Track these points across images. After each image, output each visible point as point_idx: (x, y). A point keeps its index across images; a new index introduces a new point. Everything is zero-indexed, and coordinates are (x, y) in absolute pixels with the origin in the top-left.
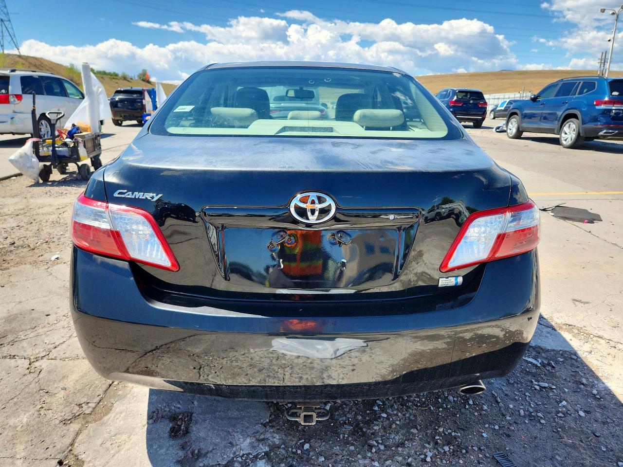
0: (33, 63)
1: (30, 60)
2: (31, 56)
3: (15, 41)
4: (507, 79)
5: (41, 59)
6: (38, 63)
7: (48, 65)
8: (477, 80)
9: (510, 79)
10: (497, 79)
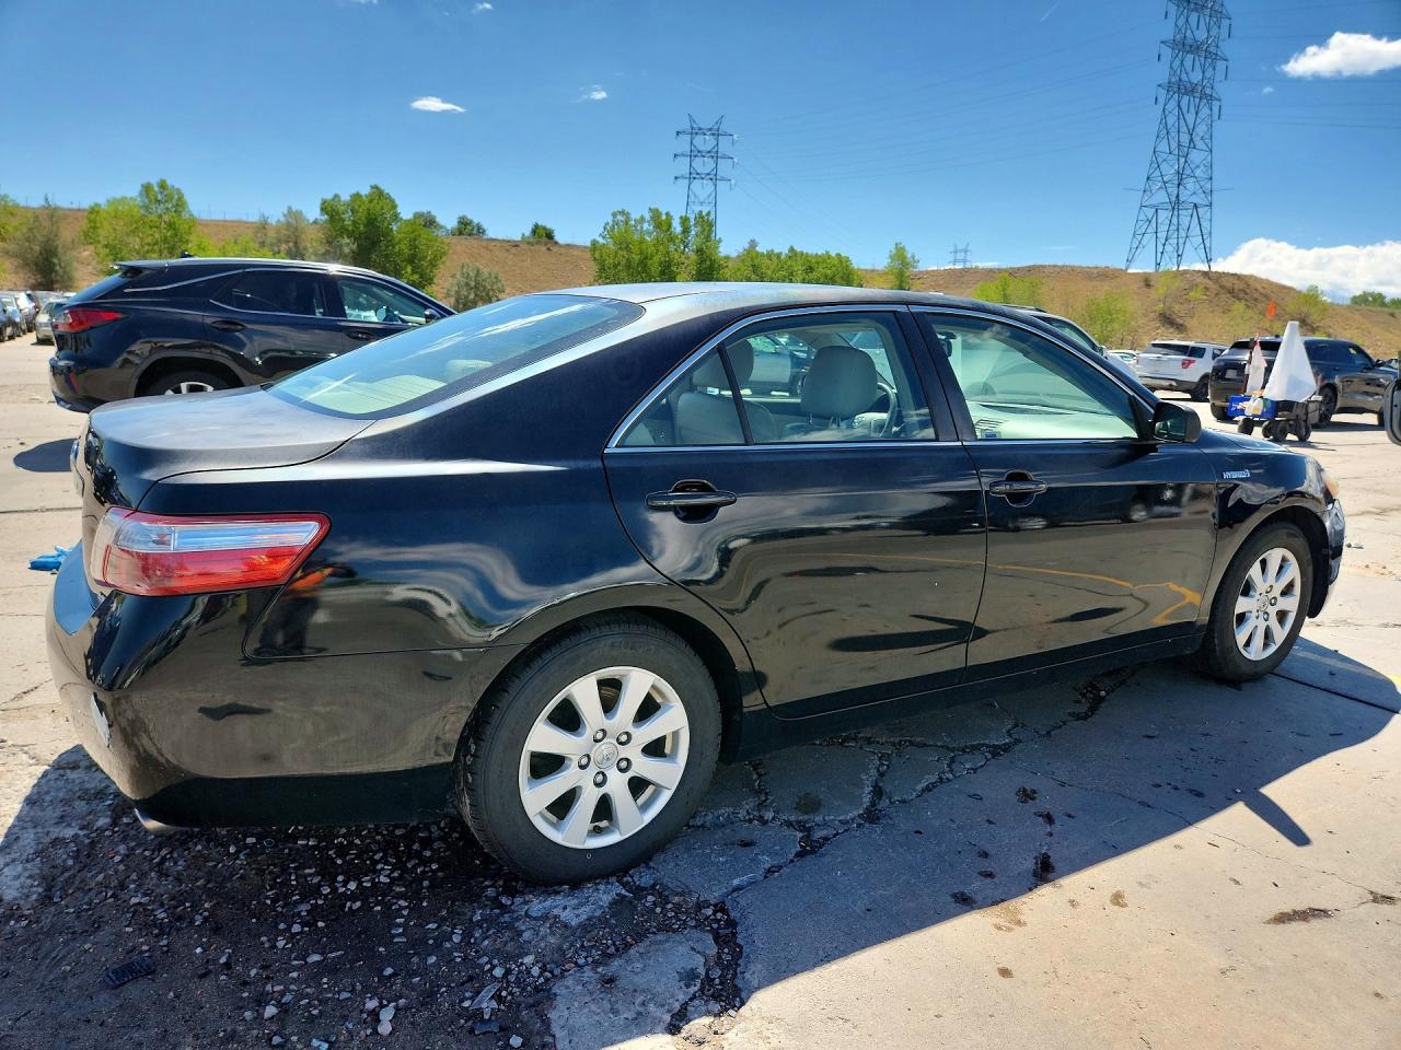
0: (1229, 285)
1: (1224, 281)
2: (1231, 272)
3: (1208, 245)
5: (1251, 277)
6: (1239, 285)
7: (1261, 289)
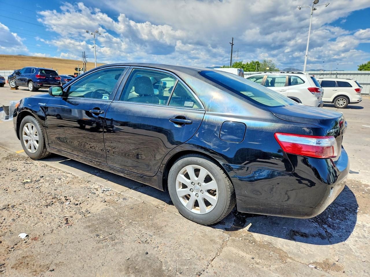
4: (25, 60)
8: (4, 60)
9: (27, 60)
10: (19, 60)
